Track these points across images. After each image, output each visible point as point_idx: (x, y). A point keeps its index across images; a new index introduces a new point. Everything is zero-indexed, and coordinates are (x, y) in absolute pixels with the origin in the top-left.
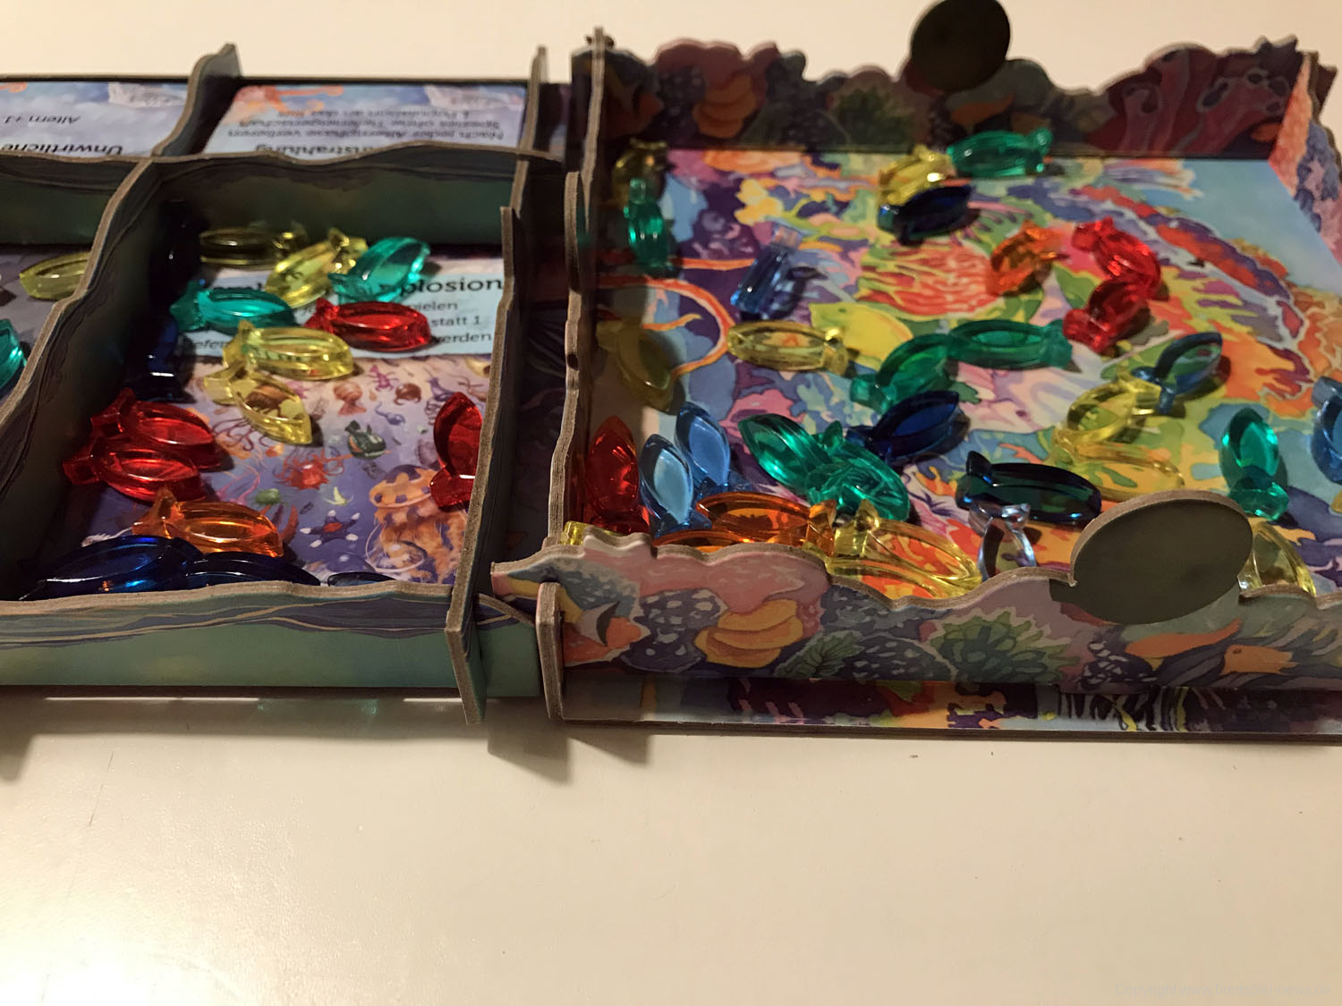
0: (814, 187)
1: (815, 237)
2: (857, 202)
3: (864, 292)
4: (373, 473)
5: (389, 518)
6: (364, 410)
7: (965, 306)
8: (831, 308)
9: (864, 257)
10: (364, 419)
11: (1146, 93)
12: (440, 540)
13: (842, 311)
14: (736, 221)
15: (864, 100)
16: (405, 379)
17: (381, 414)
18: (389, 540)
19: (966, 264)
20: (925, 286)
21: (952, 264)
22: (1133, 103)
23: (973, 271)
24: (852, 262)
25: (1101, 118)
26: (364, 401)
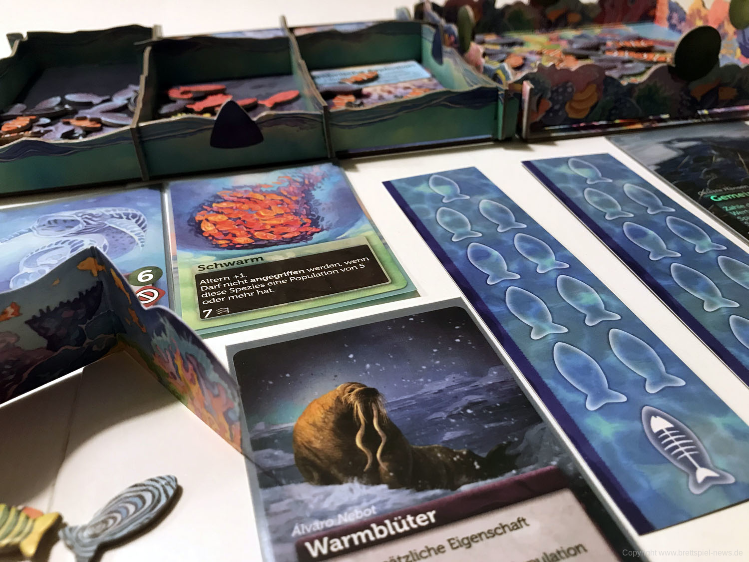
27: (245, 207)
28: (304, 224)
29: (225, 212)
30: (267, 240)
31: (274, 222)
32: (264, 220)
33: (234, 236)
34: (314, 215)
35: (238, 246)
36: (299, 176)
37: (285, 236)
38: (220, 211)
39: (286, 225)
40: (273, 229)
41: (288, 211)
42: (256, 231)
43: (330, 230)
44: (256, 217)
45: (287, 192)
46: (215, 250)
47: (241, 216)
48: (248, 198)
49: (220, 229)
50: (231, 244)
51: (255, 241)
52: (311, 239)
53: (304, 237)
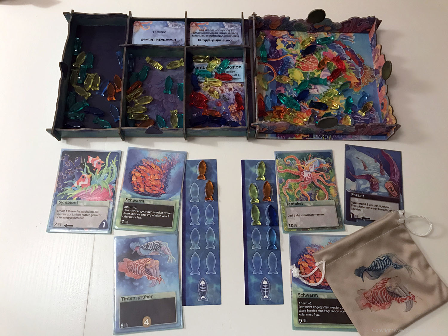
0: (289, 41)
1: (289, 53)
2: (296, 45)
3: (296, 66)
4: (228, 104)
5: (231, 112)
6: (225, 93)
7: (312, 69)
8: (291, 69)
9: (297, 58)
10: (225, 94)
11: (348, 24)
13: (293, 70)
14: (276, 49)
15: (299, 24)
17: (227, 93)
18: (232, 115)
19: (313, 60)
20: (306, 64)
21: (311, 60)
22: (346, 26)
23: (314, 61)
24: (295, 59)
25: (340, 27)
26: (224, 91)
27: (148, 171)
29: (142, 172)
46: (132, 192)
47: (145, 176)
48: (150, 166)
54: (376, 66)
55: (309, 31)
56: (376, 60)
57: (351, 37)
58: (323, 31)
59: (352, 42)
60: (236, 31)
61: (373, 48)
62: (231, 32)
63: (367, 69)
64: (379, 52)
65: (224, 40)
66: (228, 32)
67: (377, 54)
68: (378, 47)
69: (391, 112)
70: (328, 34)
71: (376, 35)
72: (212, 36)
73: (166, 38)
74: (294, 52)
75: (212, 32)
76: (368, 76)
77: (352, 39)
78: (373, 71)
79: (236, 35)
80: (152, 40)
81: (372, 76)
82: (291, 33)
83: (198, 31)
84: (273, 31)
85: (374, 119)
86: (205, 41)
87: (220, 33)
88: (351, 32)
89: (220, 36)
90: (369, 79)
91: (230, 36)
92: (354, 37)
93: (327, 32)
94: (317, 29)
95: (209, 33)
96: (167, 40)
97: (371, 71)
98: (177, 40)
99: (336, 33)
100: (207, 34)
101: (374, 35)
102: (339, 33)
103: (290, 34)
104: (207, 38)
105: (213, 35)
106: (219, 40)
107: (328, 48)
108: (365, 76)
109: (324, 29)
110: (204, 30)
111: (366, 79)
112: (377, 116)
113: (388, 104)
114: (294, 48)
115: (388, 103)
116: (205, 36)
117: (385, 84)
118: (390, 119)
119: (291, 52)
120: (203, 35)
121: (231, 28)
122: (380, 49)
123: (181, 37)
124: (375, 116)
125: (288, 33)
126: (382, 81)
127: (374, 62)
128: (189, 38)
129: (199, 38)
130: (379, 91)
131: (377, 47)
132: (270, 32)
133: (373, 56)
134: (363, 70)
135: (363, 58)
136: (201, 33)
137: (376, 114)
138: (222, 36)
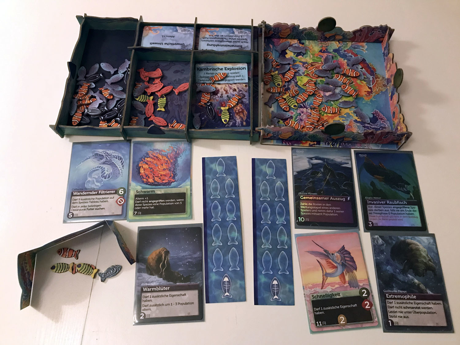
1: (298, 61)
3: (306, 74)
8: (300, 77)
11: (360, 33)
12: (243, 115)
13: (302, 78)
15: (309, 33)
16: (234, 88)
22: (357, 35)
24: (304, 67)
25: (352, 36)
26: (228, 91)
27: (155, 162)
28: (171, 176)
29: (149, 163)
30: (158, 182)
31: (162, 173)
32: (159, 171)
33: (149, 177)
34: (175, 172)
35: (149, 183)
36: (176, 148)
37: (164, 181)
38: (147, 162)
39: (165, 175)
40: (161, 177)
41: (168, 168)
42: (156, 176)
43: (178, 182)
44: (157, 169)
45: (170, 157)
46: (142, 184)
47: (153, 167)
48: (157, 157)
49: (146, 173)
50: (147, 182)
51: (154, 182)
52: (170, 185)
53: (169, 184)
54: (388, 74)
55: (320, 40)
56: (388, 69)
57: (363, 47)
58: (334, 40)
59: (364, 51)
60: (245, 37)
61: (386, 58)
62: (240, 38)
63: (379, 78)
64: (391, 61)
65: (233, 46)
66: (238, 38)
67: (389, 63)
68: (391, 55)
69: (402, 120)
70: (339, 43)
71: (389, 44)
72: (221, 42)
73: (174, 42)
74: (303, 60)
75: (222, 37)
76: (380, 85)
77: (364, 48)
78: (385, 80)
79: (246, 41)
80: (160, 44)
81: (384, 85)
82: (302, 42)
83: (207, 36)
84: (283, 40)
85: (385, 128)
86: (214, 45)
87: (230, 39)
88: (363, 42)
89: (229, 42)
90: (380, 88)
91: (239, 42)
92: (366, 47)
93: (338, 41)
94: (328, 38)
95: (219, 38)
96: (176, 44)
97: (383, 80)
98: (185, 45)
99: (348, 42)
100: (216, 40)
101: (386, 44)
102: (351, 42)
103: (300, 43)
104: (216, 43)
105: (222, 40)
106: (228, 46)
107: (339, 57)
108: (376, 84)
109: (335, 38)
110: (214, 35)
111: (377, 88)
112: (387, 125)
113: (399, 113)
114: (304, 56)
115: (399, 111)
116: (214, 41)
117: (397, 92)
118: (401, 127)
119: (300, 60)
120: (212, 40)
121: (241, 35)
122: (392, 57)
123: (189, 42)
124: (386, 125)
125: (299, 41)
126: (394, 89)
127: (386, 71)
128: (198, 43)
129: (208, 42)
130: (391, 100)
131: (389, 56)
132: (280, 40)
133: (385, 65)
134: (375, 79)
135: (375, 68)
136: (210, 38)
137: (388, 123)
138: (231, 42)
